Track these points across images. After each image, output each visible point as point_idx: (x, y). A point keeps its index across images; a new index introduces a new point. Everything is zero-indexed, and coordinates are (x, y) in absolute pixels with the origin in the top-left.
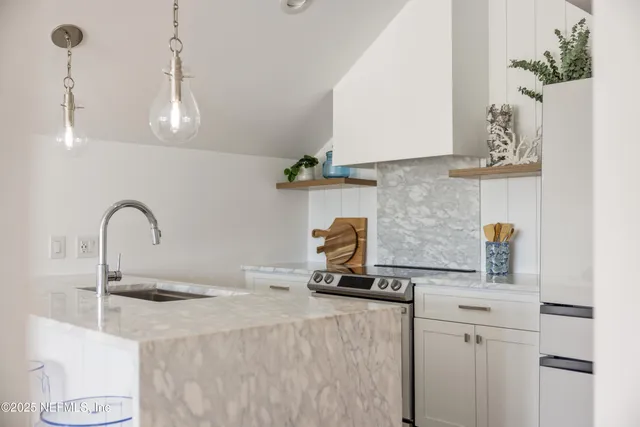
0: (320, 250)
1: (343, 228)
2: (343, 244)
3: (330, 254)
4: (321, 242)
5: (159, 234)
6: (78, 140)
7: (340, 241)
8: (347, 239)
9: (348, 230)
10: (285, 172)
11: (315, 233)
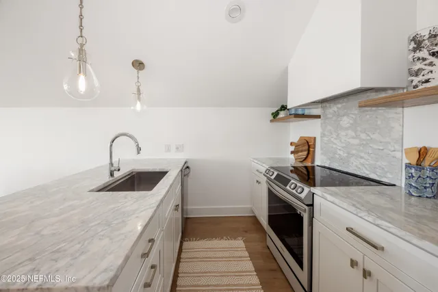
0: (292, 153)
1: (302, 142)
2: (302, 151)
3: (296, 155)
5: (139, 149)
7: (301, 149)
8: (304, 148)
9: (305, 143)
10: (273, 114)
11: (291, 144)
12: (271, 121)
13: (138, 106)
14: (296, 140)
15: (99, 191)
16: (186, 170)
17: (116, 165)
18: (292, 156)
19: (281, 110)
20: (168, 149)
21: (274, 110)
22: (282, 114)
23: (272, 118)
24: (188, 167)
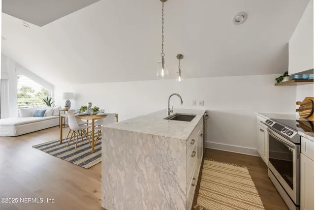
0: (297, 110)
1: (307, 101)
2: (306, 109)
3: (301, 112)
4: (298, 107)
5: (182, 102)
6: (183, 79)
7: (305, 107)
8: (308, 107)
9: (310, 103)
10: (276, 79)
11: (297, 103)
12: (276, 85)
13: (180, 79)
14: (301, 100)
15: (168, 119)
16: (206, 116)
17: (171, 109)
18: (297, 113)
19: (285, 76)
20: (195, 104)
21: (279, 76)
22: (286, 79)
23: (276, 82)
24: (207, 115)
